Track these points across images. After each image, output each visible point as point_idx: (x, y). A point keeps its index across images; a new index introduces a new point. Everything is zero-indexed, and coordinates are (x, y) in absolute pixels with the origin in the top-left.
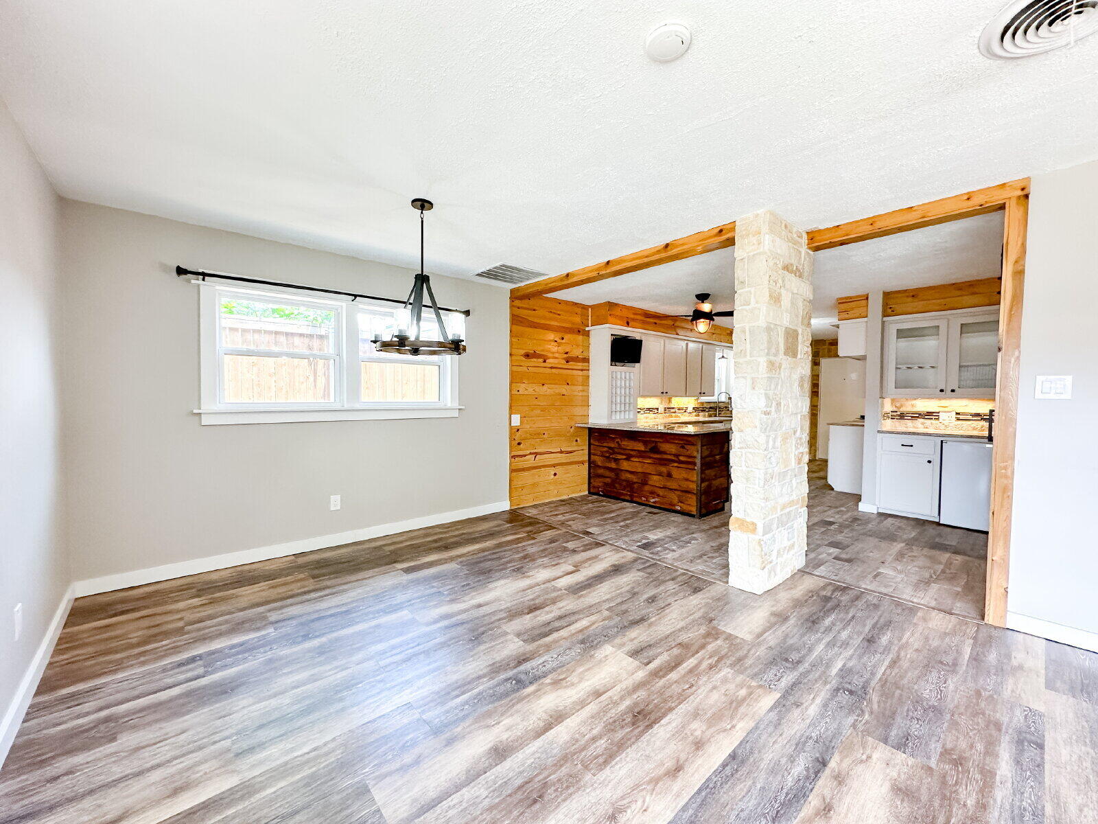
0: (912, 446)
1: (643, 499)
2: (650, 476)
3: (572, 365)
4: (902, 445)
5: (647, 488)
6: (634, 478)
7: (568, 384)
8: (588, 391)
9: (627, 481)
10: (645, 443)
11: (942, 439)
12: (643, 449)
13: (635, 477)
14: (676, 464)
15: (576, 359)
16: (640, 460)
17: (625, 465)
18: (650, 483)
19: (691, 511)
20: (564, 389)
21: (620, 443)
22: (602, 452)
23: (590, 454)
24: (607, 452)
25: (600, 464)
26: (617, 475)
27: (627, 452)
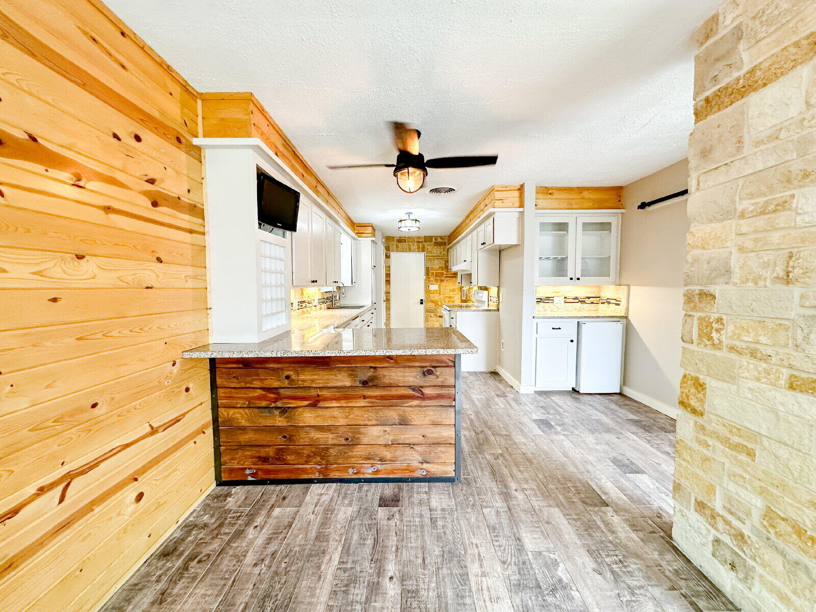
0: (560, 328)
1: (351, 471)
2: (362, 430)
3: (164, 213)
4: (553, 329)
5: (359, 451)
6: (329, 438)
7: (159, 260)
8: (203, 278)
9: (313, 444)
10: (352, 373)
11: (579, 320)
12: (348, 384)
13: (331, 436)
14: (416, 402)
15: (176, 203)
16: (343, 403)
17: (308, 417)
18: (365, 440)
19: (447, 473)
20: (150, 273)
21: (294, 377)
22: (249, 399)
23: (215, 408)
24: (259, 398)
25: (244, 423)
26: (290, 438)
27: (313, 393)
